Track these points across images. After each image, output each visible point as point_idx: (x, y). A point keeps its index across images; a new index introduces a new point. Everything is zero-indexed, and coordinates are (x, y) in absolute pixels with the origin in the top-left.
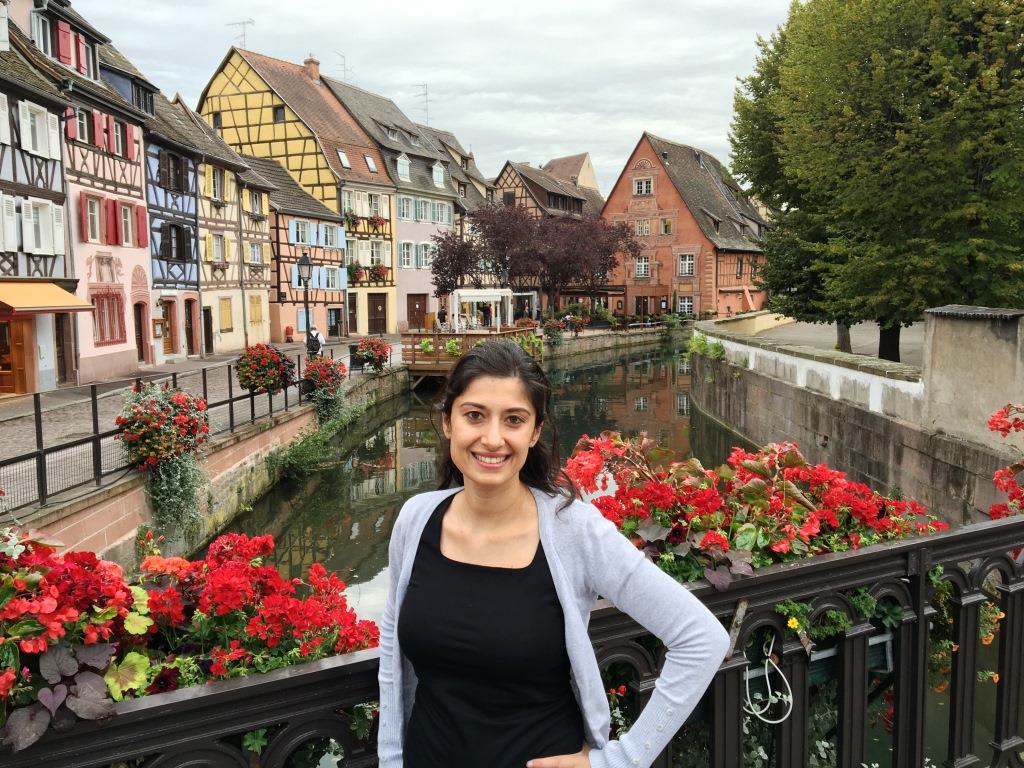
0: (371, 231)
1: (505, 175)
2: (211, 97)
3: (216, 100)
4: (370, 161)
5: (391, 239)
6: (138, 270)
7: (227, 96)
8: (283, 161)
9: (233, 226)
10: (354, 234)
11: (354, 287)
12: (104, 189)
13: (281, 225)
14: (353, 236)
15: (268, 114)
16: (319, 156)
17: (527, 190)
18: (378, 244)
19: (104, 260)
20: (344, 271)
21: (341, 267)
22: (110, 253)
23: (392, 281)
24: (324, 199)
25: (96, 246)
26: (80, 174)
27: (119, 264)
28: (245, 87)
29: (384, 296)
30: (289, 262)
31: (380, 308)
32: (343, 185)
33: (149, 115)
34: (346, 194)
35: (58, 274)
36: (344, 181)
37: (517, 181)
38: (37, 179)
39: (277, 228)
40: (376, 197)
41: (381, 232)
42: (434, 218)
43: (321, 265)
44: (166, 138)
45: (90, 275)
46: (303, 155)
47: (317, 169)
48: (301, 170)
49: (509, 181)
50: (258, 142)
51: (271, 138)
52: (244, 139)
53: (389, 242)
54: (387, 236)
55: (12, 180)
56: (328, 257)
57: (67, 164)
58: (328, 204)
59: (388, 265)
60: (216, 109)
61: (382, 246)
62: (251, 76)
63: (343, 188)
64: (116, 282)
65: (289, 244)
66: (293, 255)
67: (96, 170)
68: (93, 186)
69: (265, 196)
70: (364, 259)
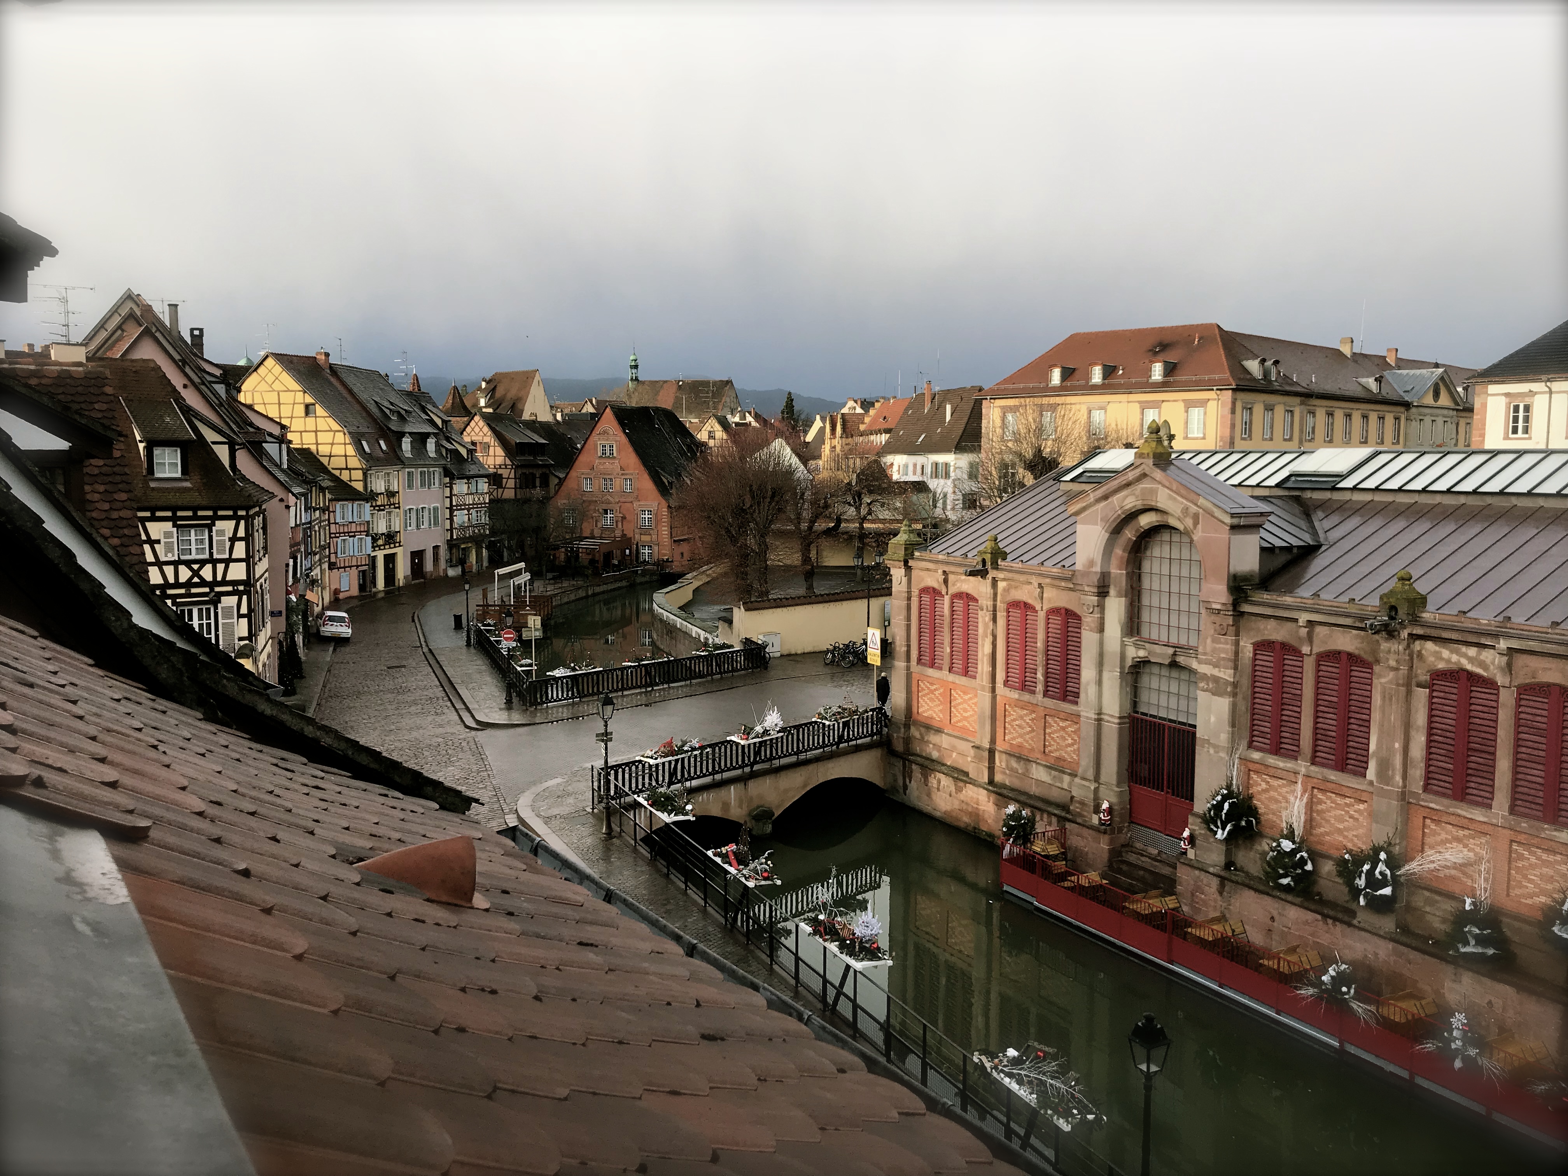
0: (385, 503)
1: (473, 424)
4: (382, 443)
5: (399, 507)
8: (313, 448)
10: (374, 507)
11: (374, 550)
13: (331, 509)
15: (300, 410)
16: (348, 446)
17: (495, 440)
18: (390, 513)
20: (369, 539)
21: (367, 536)
23: (400, 542)
24: (351, 481)
28: (277, 386)
29: (394, 555)
30: (335, 537)
31: (391, 566)
32: (369, 470)
34: (370, 476)
36: (370, 467)
37: (485, 430)
40: (388, 474)
41: (392, 502)
42: (429, 484)
43: (354, 536)
46: (332, 444)
47: (346, 456)
48: (330, 456)
49: (477, 430)
53: (397, 510)
54: (397, 505)
56: (358, 529)
58: (353, 484)
59: (397, 530)
61: (392, 515)
62: (284, 377)
63: (369, 472)
65: (336, 523)
66: (338, 531)
70: (381, 527)
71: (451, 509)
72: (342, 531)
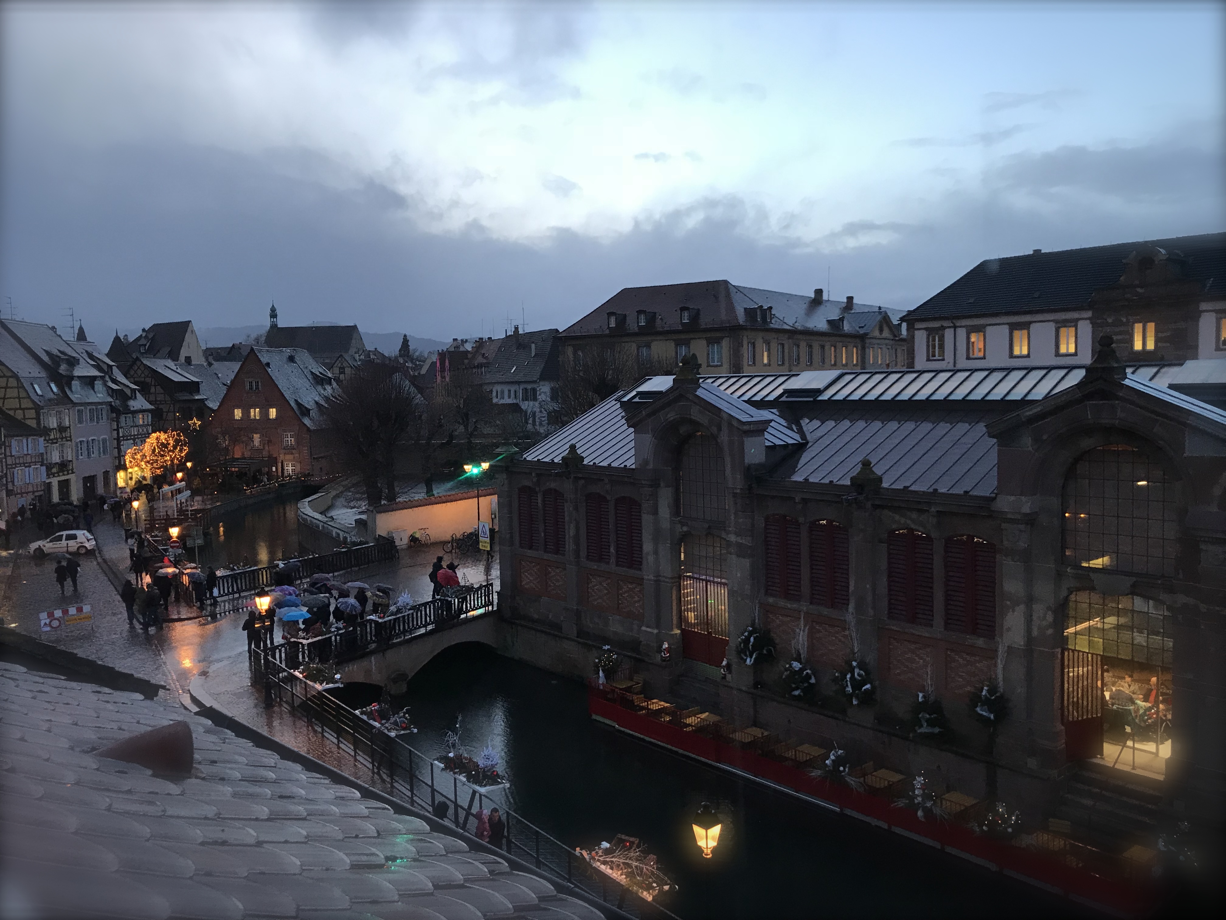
0: (58, 437)
1: (135, 367)
5: (71, 440)
10: (48, 441)
11: (49, 478)
13: (7, 444)
14: (48, 443)
16: (20, 389)
17: (156, 381)
18: (62, 445)
20: (44, 468)
21: (41, 465)
23: (72, 470)
24: (24, 419)
29: (67, 481)
30: (12, 468)
31: (65, 490)
32: (41, 409)
34: (42, 414)
36: (43, 407)
37: (146, 373)
40: (60, 412)
41: (64, 436)
42: (98, 419)
43: (30, 466)
46: (6, 388)
47: (19, 398)
48: (4, 398)
49: (139, 372)
54: (69, 439)
56: (33, 460)
59: (70, 458)
61: (65, 446)
63: (41, 411)
65: (11, 456)
66: (14, 463)
70: (55, 458)
71: (118, 439)
72: (17, 462)
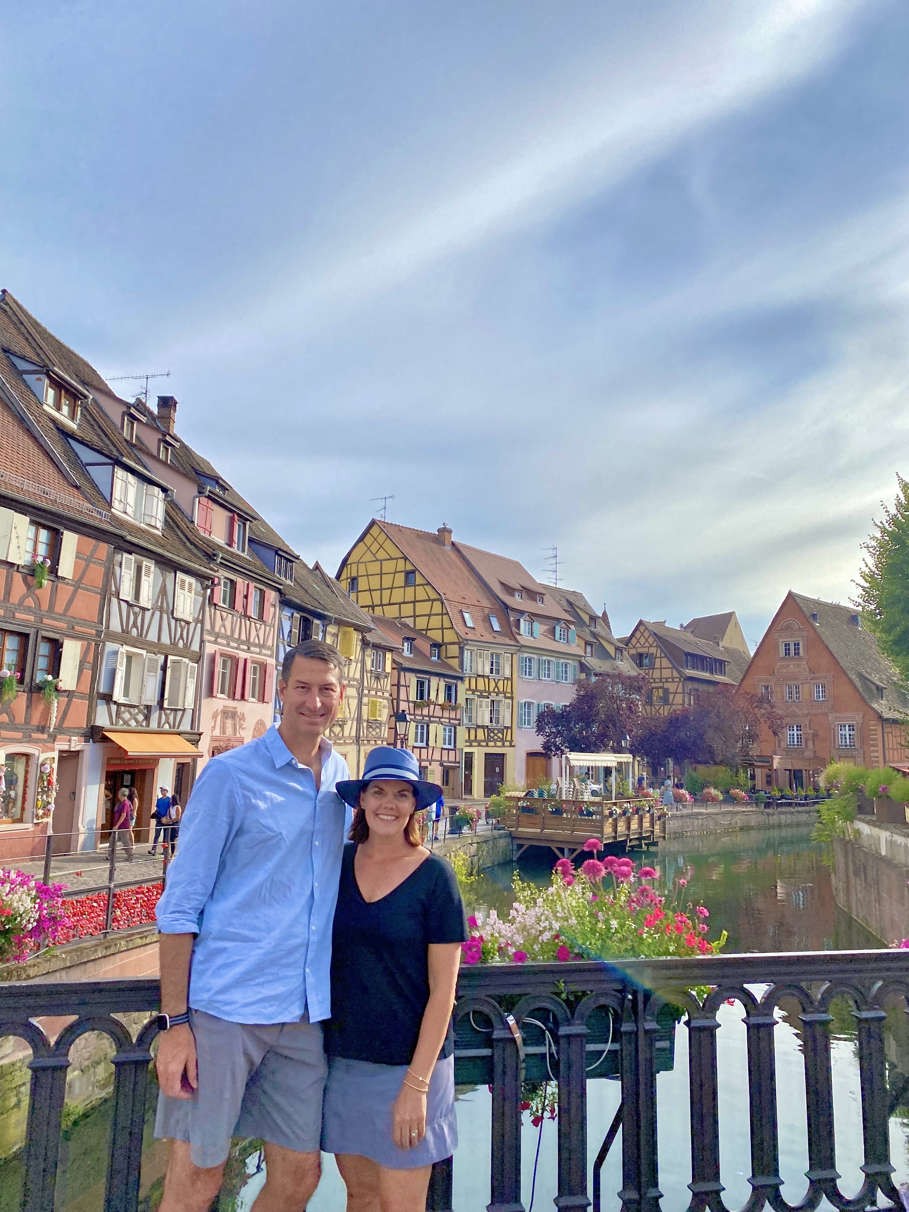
1: (638, 634)
2: (351, 564)
3: (354, 566)
4: (495, 621)
5: (512, 698)
6: (261, 723)
7: (365, 563)
8: (410, 622)
9: (355, 683)
11: (471, 746)
12: (237, 648)
13: (402, 682)
14: (473, 693)
15: (400, 579)
16: (445, 617)
17: (662, 651)
18: (498, 703)
19: (229, 714)
21: (459, 725)
22: (236, 708)
23: (512, 740)
25: (221, 701)
26: (217, 636)
27: (243, 718)
28: (381, 555)
29: (502, 756)
32: (466, 644)
33: (288, 582)
34: (469, 652)
35: (186, 727)
36: (467, 640)
37: (651, 640)
38: (178, 640)
39: (398, 685)
40: (498, 656)
41: (502, 690)
42: (558, 678)
44: (299, 602)
45: (214, 728)
46: (429, 615)
47: (442, 629)
49: (642, 640)
50: (390, 604)
51: (403, 601)
52: (377, 602)
53: (510, 701)
54: (508, 695)
55: (156, 641)
56: (446, 715)
57: (208, 626)
58: (448, 661)
59: (508, 724)
60: (354, 574)
61: (501, 705)
62: (388, 545)
63: (466, 647)
64: (238, 735)
66: (412, 712)
67: (233, 631)
68: (228, 645)
69: (389, 655)
70: (484, 718)
